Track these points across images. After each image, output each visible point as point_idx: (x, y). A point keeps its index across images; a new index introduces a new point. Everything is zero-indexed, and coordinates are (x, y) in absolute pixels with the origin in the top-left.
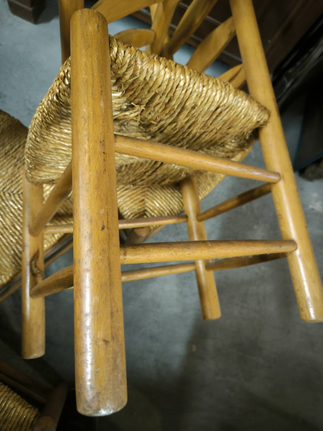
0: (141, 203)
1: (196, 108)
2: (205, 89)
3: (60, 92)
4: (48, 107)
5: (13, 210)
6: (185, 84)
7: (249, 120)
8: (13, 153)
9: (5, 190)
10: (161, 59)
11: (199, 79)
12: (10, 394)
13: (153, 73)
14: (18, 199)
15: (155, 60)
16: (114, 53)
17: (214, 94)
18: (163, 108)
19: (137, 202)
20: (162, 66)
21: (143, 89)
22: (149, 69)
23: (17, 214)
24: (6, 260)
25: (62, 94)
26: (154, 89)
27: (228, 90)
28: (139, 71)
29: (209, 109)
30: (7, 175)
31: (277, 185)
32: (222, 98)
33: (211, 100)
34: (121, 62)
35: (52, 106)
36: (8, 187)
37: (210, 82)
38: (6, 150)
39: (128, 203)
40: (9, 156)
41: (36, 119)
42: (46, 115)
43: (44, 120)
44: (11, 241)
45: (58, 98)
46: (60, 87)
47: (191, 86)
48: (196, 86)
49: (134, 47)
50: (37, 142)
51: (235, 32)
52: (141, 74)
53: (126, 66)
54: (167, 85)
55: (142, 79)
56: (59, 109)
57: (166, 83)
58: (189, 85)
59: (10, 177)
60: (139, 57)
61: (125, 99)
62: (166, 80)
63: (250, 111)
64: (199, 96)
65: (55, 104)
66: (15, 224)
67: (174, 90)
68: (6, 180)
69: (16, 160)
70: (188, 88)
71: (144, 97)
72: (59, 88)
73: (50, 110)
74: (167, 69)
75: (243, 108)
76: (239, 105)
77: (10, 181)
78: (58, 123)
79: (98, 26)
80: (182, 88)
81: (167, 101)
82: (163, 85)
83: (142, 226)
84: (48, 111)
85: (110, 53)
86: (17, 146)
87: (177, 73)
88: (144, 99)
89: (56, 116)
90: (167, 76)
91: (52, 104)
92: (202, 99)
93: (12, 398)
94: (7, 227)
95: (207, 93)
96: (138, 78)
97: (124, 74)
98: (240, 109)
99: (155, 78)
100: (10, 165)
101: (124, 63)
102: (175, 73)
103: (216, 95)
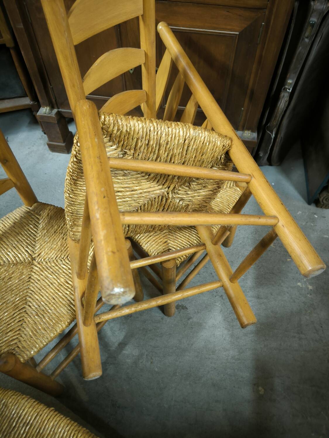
0: (165, 244)
1: (169, 143)
2: (170, 129)
3: (76, 153)
4: (72, 167)
5: (65, 271)
6: (154, 128)
7: (214, 145)
8: (60, 230)
9: (57, 258)
10: (134, 117)
11: (163, 124)
12: (80, 428)
13: (130, 126)
14: (67, 261)
15: (130, 118)
16: (102, 119)
17: (178, 131)
18: (146, 149)
19: (161, 243)
20: (135, 121)
21: (128, 138)
22: (127, 124)
23: (68, 273)
24: (64, 309)
25: (78, 154)
26: (135, 136)
27: (187, 127)
28: (121, 127)
29: (178, 142)
30: (57, 247)
31: (251, 183)
32: (185, 133)
33: (177, 135)
34: (108, 123)
35: (74, 165)
36: (59, 256)
37: (172, 124)
38: (54, 229)
39: (154, 246)
40: (57, 233)
41: (67, 180)
42: (72, 173)
43: (72, 178)
44: (67, 294)
45: (77, 159)
46: (76, 149)
47: (159, 129)
48: (162, 129)
49: (115, 114)
50: (71, 197)
51: (197, 102)
52: (123, 128)
53: (112, 125)
54: (143, 132)
55: (124, 131)
56: (79, 166)
57: (141, 130)
58: (157, 128)
59: (60, 248)
60: (119, 118)
61: (120, 149)
62: (141, 128)
63: (211, 138)
64: (167, 135)
65: (76, 163)
66: (67, 280)
67: (148, 134)
68: (57, 251)
69: (63, 235)
70: (158, 131)
71: (130, 144)
72: (75, 151)
73: (74, 169)
74: (139, 122)
75: (205, 137)
76: (200, 135)
77: (60, 251)
78: (81, 177)
79: (89, 106)
80: (153, 131)
81: (147, 143)
82: (140, 132)
83: (168, 259)
84: (73, 170)
85: (100, 120)
86: (62, 225)
87: (147, 123)
88: (131, 146)
89: (78, 172)
90: (141, 126)
91: (74, 164)
92: (171, 136)
93: (82, 431)
94: (62, 284)
95: (172, 131)
96: (122, 131)
97: (113, 131)
98: (203, 138)
99: (133, 129)
100: (58, 239)
101: (110, 123)
102: (146, 123)
103: (179, 132)
